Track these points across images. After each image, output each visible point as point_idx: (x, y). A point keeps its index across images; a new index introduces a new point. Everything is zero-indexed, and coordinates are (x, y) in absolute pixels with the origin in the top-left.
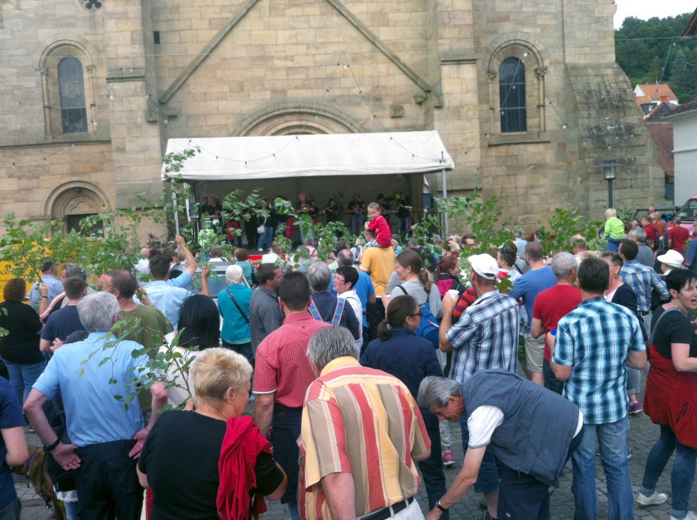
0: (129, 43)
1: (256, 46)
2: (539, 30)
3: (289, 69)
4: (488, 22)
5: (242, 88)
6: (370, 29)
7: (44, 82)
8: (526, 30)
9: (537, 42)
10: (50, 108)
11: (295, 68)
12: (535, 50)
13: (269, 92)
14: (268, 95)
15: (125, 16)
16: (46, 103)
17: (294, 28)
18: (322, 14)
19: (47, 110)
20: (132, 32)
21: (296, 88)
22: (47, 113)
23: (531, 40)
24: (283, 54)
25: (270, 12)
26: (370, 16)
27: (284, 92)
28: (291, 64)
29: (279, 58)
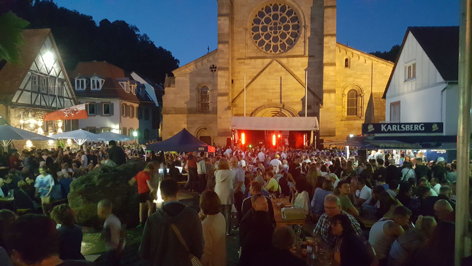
0: (225, 85)
1: (263, 85)
2: (363, 80)
3: (273, 93)
4: (343, 77)
5: (258, 98)
6: (301, 80)
7: (197, 94)
8: (357, 80)
9: (362, 85)
10: (198, 102)
11: (276, 92)
12: (361, 87)
13: (266, 100)
14: (266, 101)
15: (224, 76)
16: (197, 101)
17: (276, 79)
18: (285, 75)
19: (198, 103)
20: (226, 82)
21: (275, 99)
22: (197, 104)
23: (360, 84)
24: (272, 88)
25: (268, 74)
26: (302, 75)
27: (271, 100)
28: (274, 91)
29: (270, 89)
